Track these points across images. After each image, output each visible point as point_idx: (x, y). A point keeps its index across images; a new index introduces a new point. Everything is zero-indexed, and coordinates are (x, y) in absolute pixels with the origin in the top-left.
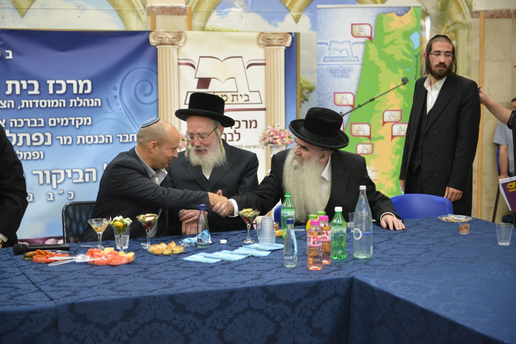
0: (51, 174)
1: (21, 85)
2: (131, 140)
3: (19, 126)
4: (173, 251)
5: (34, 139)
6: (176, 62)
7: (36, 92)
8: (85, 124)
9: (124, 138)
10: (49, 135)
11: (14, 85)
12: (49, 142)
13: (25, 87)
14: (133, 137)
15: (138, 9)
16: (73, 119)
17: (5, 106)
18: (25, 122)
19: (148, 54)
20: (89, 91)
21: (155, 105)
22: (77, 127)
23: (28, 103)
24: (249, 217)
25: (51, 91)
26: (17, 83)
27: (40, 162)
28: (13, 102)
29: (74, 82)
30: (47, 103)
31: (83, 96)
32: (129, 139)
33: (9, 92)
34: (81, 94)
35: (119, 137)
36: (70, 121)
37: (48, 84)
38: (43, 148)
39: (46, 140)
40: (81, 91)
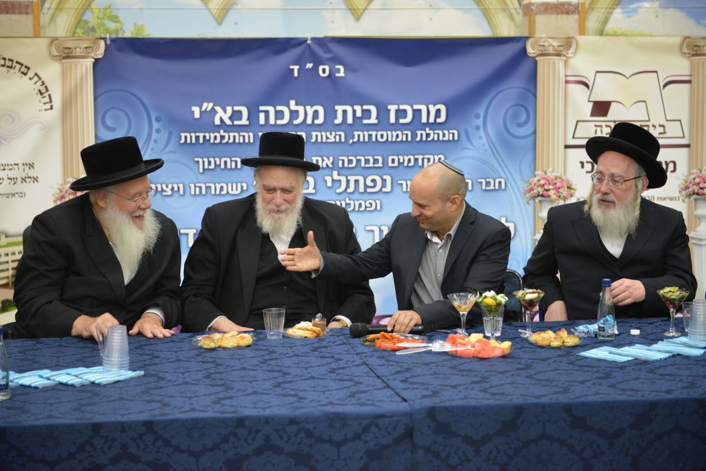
1: (354, 112)
2: (497, 187)
3: (350, 166)
4: (563, 342)
5: (369, 183)
6: (563, 79)
7: (373, 120)
9: (488, 184)
10: (388, 178)
11: (345, 112)
12: (388, 188)
13: (359, 114)
14: (500, 183)
15: (511, 7)
16: (420, 157)
17: (333, 140)
18: (359, 161)
19: (524, 68)
20: (442, 119)
21: (531, 138)
23: (362, 135)
24: (674, 299)
25: (392, 120)
26: (349, 109)
27: (376, 214)
28: (343, 134)
29: (423, 108)
30: (387, 135)
31: (435, 126)
32: (494, 186)
33: (339, 120)
34: (432, 124)
35: (481, 183)
36: (416, 160)
37: (389, 110)
38: (380, 196)
39: (384, 185)
40: (432, 120)
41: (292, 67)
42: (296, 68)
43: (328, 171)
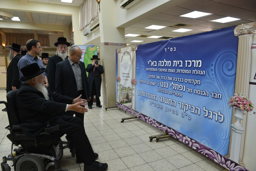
0: (184, 105)
1: (177, 62)
3: (176, 81)
5: (180, 87)
7: (181, 66)
8: (198, 84)
9: (215, 95)
11: (175, 63)
13: (178, 64)
14: (219, 95)
17: (172, 72)
18: (178, 79)
20: (200, 66)
22: (195, 85)
23: (178, 71)
25: (186, 66)
26: (176, 61)
27: (181, 98)
30: (185, 71)
32: (217, 97)
34: (197, 68)
36: (192, 81)
37: (185, 62)
38: (182, 92)
39: (183, 89)
40: (197, 66)
41: (165, 49)
42: (166, 49)
43: (171, 82)
